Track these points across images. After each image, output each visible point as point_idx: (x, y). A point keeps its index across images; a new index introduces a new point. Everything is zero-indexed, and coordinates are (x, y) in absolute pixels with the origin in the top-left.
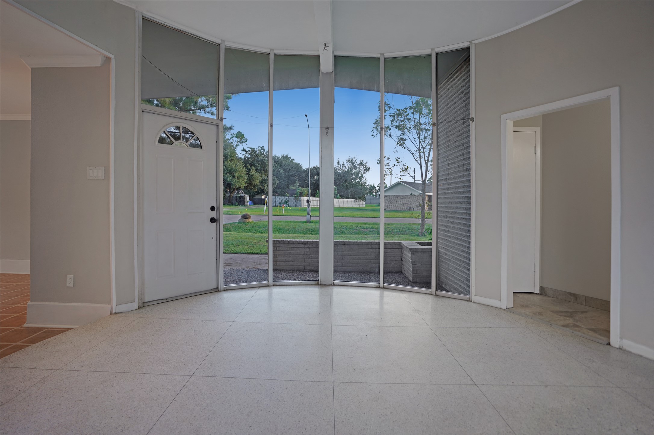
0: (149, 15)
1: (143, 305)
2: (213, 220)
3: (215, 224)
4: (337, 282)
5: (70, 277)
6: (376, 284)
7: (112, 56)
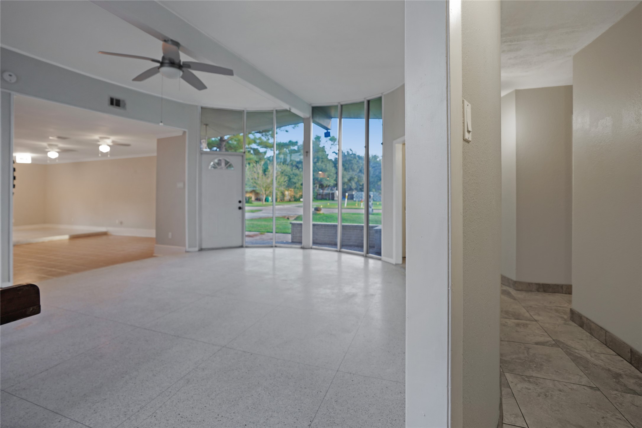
0: (204, 105)
1: (201, 250)
2: (240, 208)
3: (241, 211)
4: (314, 247)
5: (170, 234)
6: (335, 249)
7: (186, 130)
